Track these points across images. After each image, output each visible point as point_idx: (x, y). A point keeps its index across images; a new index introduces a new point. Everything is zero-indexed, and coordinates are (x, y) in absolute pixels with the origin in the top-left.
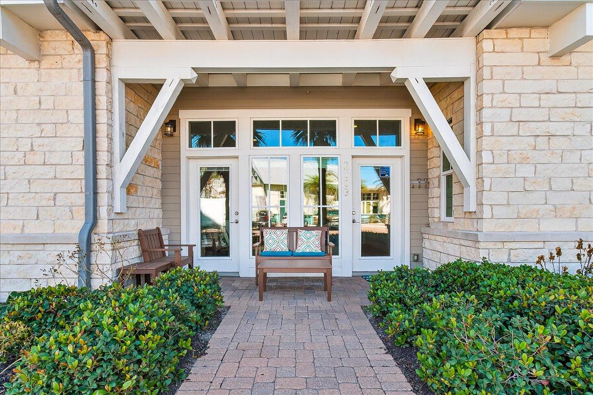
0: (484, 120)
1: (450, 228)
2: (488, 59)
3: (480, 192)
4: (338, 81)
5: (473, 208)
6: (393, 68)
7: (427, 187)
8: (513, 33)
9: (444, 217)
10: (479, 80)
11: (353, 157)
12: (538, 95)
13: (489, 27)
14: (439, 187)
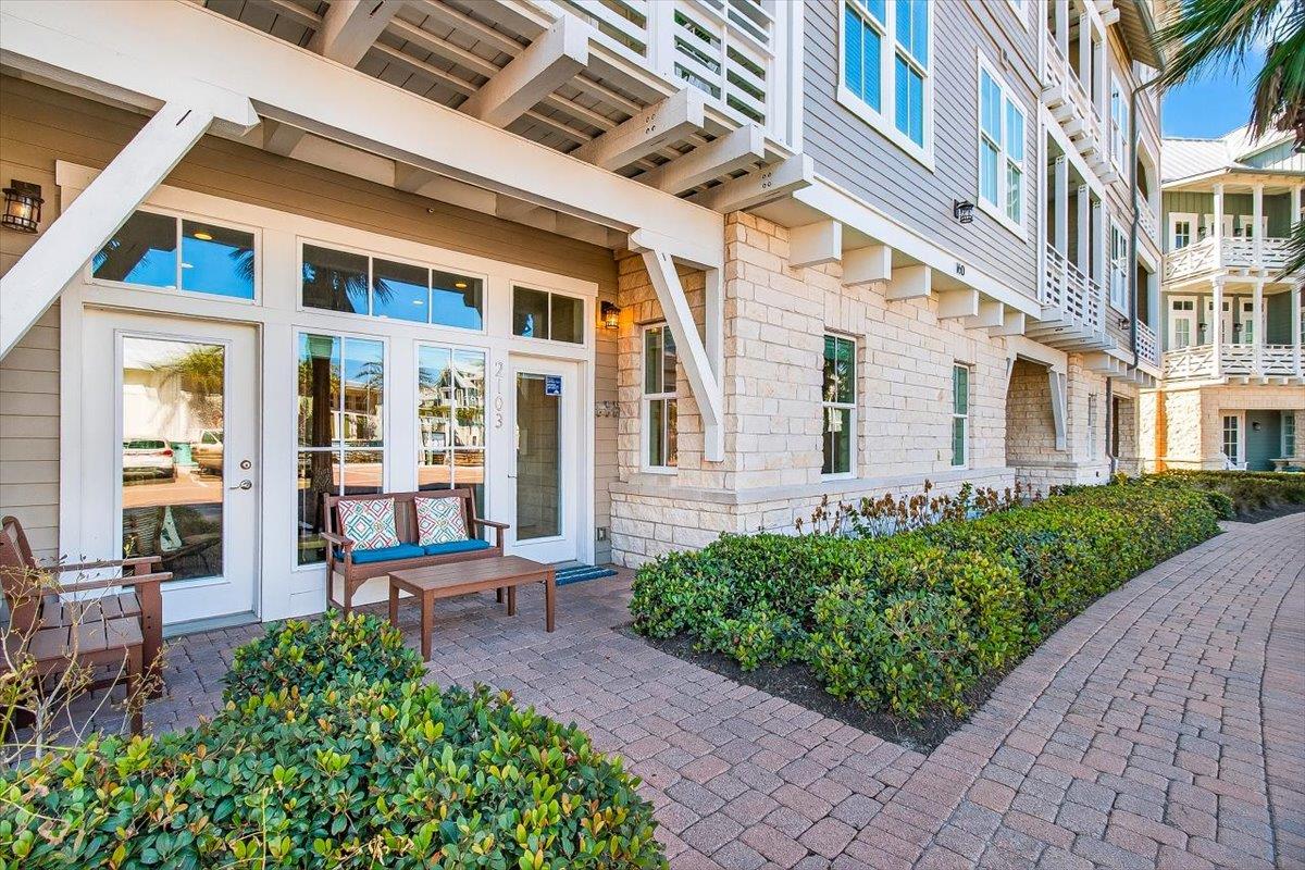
0: (738, 334)
1: (675, 483)
2: (741, 252)
3: (732, 433)
4: (488, 206)
5: (720, 456)
6: (634, 229)
7: (616, 416)
8: (763, 225)
9: (647, 467)
10: (730, 277)
11: (512, 354)
12: (781, 312)
13: (743, 210)
14: (639, 417)
